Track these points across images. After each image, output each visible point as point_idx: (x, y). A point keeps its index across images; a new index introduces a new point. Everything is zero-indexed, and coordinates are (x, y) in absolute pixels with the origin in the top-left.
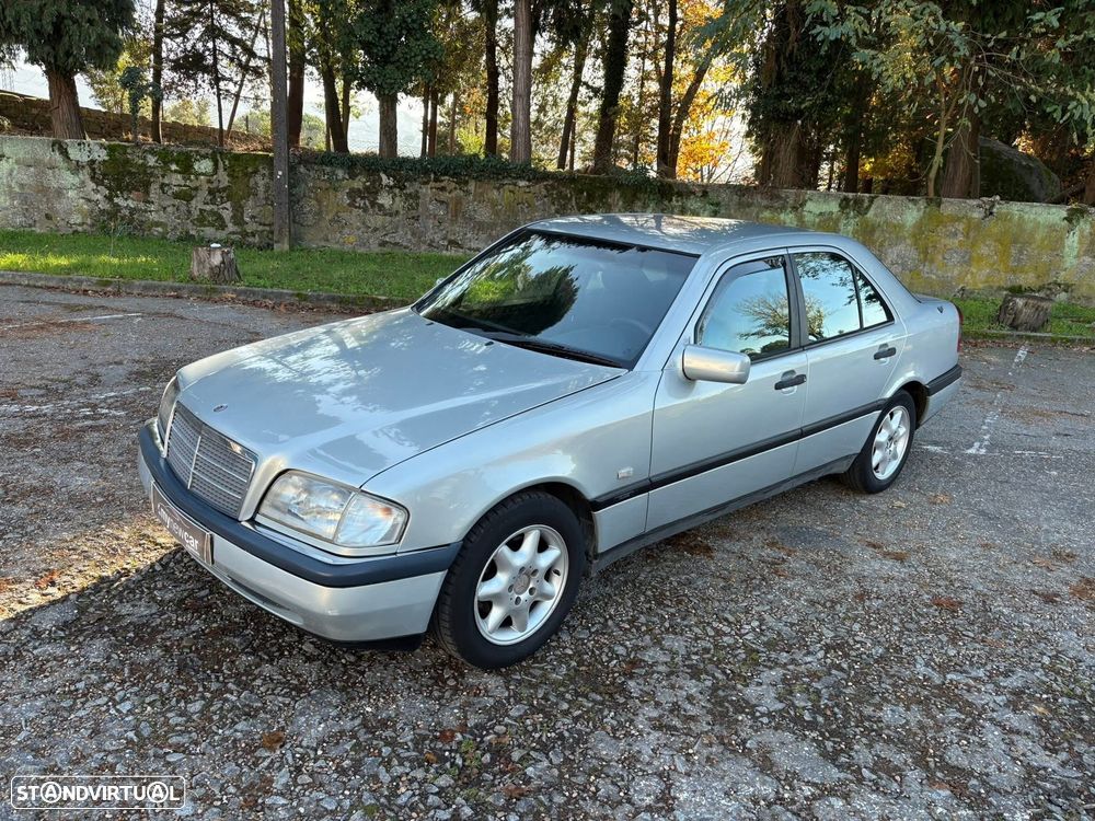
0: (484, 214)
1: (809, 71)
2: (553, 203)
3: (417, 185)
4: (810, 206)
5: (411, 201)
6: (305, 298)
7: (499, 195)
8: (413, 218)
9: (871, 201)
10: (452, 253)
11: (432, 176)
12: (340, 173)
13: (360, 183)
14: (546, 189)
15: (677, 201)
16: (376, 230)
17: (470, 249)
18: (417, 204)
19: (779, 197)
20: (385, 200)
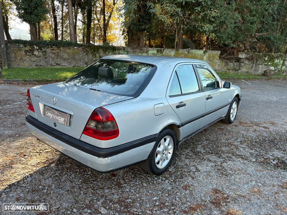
0: (66, 56)
1: (146, 19)
2: (85, 53)
3: (45, 48)
4: (150, 52)
5: (44, 53)
6: (26, 81)
7: (70, 51)
8: (45, 58)
9: (164, 50)
10: (58, 67)
11: (50, 46)
12: (22, 46)
13: (28, 48)
14: (83, 49)
15: (117, 51)
16: (34, 61)
17: (62, 66)
18: (46, 54)
19: (142, 50)
20: (36, 53)
